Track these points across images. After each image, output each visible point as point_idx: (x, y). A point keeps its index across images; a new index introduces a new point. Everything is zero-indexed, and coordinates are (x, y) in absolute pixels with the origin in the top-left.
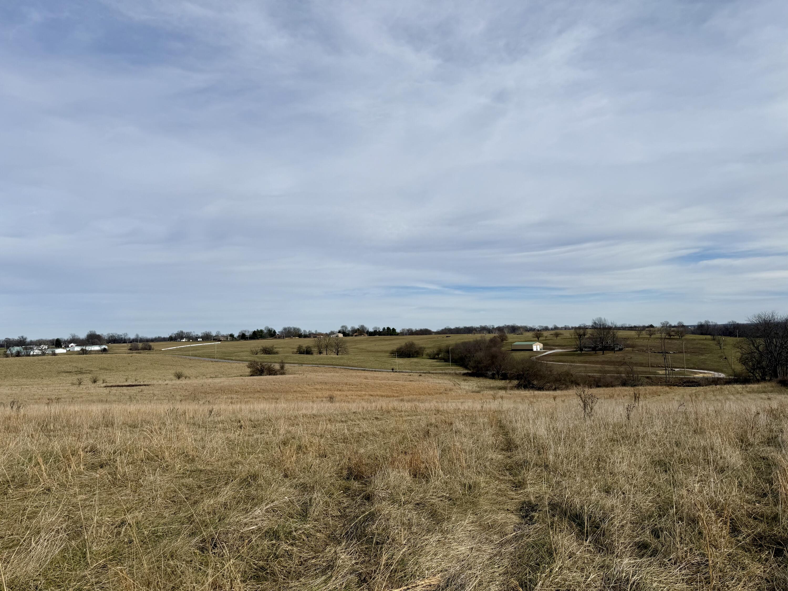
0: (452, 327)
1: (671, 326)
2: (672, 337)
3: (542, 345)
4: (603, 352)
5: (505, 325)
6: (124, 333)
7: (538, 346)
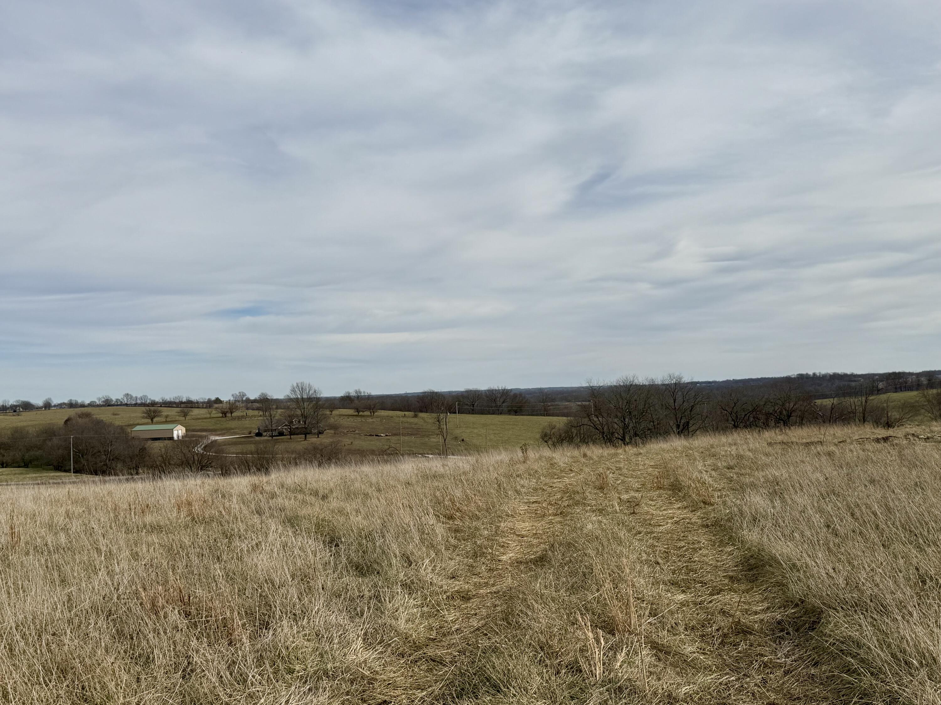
2: (361, 413)
3: (184, 429)
4: (306, 436)
7: (180, 432)
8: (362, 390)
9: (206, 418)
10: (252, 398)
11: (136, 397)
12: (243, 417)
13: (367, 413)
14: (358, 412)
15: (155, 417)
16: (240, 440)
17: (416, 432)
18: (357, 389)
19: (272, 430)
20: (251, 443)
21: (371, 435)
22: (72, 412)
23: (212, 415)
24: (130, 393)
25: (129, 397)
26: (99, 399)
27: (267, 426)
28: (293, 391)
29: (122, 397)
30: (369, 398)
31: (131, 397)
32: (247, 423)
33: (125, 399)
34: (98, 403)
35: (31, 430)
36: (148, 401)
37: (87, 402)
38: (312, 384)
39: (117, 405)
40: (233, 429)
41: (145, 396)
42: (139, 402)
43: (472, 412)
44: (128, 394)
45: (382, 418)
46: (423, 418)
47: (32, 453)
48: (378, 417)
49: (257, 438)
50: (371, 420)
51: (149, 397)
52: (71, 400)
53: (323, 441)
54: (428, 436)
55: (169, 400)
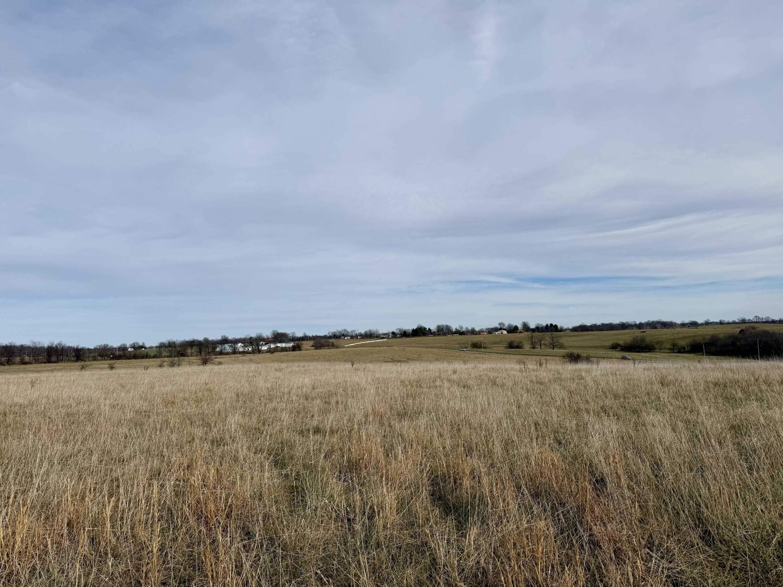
5: (649, 321)
6: (292, 332)
11: (762, 318)
22: (743, 326)
24: (757, 316)
25: (758, 318)
26: (738, 319)
29: (753, 318)
31: (759, 318)
33: (755, 319)
34: (737, 321)
36: (770, 320)
39: (749, 323)
41: (768, 317)
42: (764, 320)
44: (756, 316)
51: (771, 318)
52: (721, 320)
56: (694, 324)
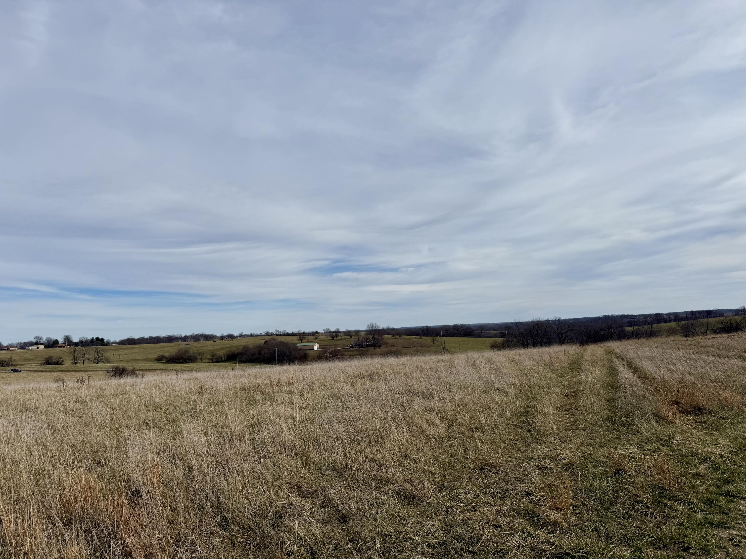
0: (146, 336)
1: (330, 332)
2: (395, 337)
3: (318, 345)
4: (374, 348)
5: (193, 334)
8: (390, 326)
9: (325, 340)
10: (332, 330)
11: (281, 331)
12: (342, 339)
13: (398, 337)
14: (394, 336)
15: (303, 340)
16: (344, 350)
17: (424, 346)
18: (387, 325)
19: (359, 345)
20: (349, 351)
21: (402, 347)
22: (267, 338)
23: (328, 339)
26: (264, 332)
27: (356, 343)
28: (368, 327)
30: (393, 329)
31: (278, 331)
32: (344, 342)
33: (276, 332)
34: (263, 334)
35: (251, 346)
37: (259, 334)
38: (376, 323)
39: (271, 335)
40: (339, 345)
42: (282, 333)
43: (448, 336)
45: (405, 339)
46: (424, 339)
47: (255, 356)
48: (403, 339)
49: (352, 349)
50: (400, 340)
53: (383, 350)
54: (430, 347)
55: (295, 332)
56: (231, 337)
